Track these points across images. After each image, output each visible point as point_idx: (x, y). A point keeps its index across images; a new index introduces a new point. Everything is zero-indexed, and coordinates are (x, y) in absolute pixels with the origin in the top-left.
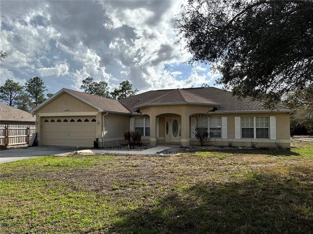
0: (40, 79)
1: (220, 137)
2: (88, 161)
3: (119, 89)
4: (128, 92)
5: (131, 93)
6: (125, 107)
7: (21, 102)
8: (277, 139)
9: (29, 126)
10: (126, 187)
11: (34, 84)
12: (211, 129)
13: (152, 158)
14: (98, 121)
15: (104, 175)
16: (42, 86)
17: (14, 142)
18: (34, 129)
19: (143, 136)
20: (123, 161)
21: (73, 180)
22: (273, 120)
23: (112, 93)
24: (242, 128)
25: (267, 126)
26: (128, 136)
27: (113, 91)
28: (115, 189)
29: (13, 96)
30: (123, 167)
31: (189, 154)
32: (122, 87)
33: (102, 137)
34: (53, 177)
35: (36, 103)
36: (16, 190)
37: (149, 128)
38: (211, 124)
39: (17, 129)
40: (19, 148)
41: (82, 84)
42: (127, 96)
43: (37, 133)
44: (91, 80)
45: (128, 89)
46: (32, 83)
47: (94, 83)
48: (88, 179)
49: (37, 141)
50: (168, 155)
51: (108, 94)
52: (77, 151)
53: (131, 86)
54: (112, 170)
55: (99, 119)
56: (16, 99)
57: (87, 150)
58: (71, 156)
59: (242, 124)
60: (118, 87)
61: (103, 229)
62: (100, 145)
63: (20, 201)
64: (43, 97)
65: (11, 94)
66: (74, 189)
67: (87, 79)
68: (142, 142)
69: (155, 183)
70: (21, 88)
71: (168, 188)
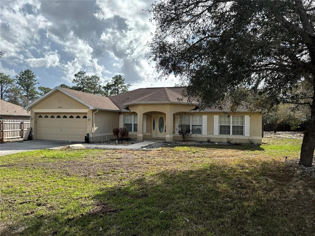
0: (31, 72)
1: (201, 133)
2: (79, 154)
3: (111, 83)
4: (121, 86)
5: (124, 88)
6: (115, 104)
7: (13, 95)
8: (251, 136)
9: (23, 121)
10: (108, 173)
11: (25, 77)
12: (193, 126)
13: (135, 153)
14: (89, 118)
15: (92, 165)
16: (34, 79)
17: (9, 136)
18: (27, 124)
19: (132, 131)
20: (110, 155)
21: (67, 168)
22: (247, 118)
23: (104, 87)
24: (220, 126)
25: (242, 124)
26: (116, 132)
27: (105, 85)
28: (100, 175)
29: (4, 88)
30: (109, 159)
31: (169, 148)
32: (114, 81)
33: (93, 132)
34: (50, 166)
35: (27, 96)
36: (23, 175)
37: (137, 124)
38: (193, 121)
39: (11, 124)
40: (15, 142)
41: (74, 78)
42: (119, 91)
43: (31, 128)
44: (83, 74)
45: (121, 83)
46: (23, 76)
47: (87, 77)
48: (79, 168)
49: (32, 135)
50: (150, 149)
51: (100, 88)
52: (70, 145)
53: (123, 81)
54: (99, 162)
55: (90, 116)
56: (7, 92)
57: (78, 144)
58: (64, 149)
59: (220, 122)
60: (111, 81)
61: (88, 197)
62: (91, 140)
63: (27, 182)
64: (34, 90)
65: (2, 87)
66: (68, 175)
67: (79, 73)
68: (130, 137)
69: (131, 170)
70: (12, 81)
71: (140, 174)
